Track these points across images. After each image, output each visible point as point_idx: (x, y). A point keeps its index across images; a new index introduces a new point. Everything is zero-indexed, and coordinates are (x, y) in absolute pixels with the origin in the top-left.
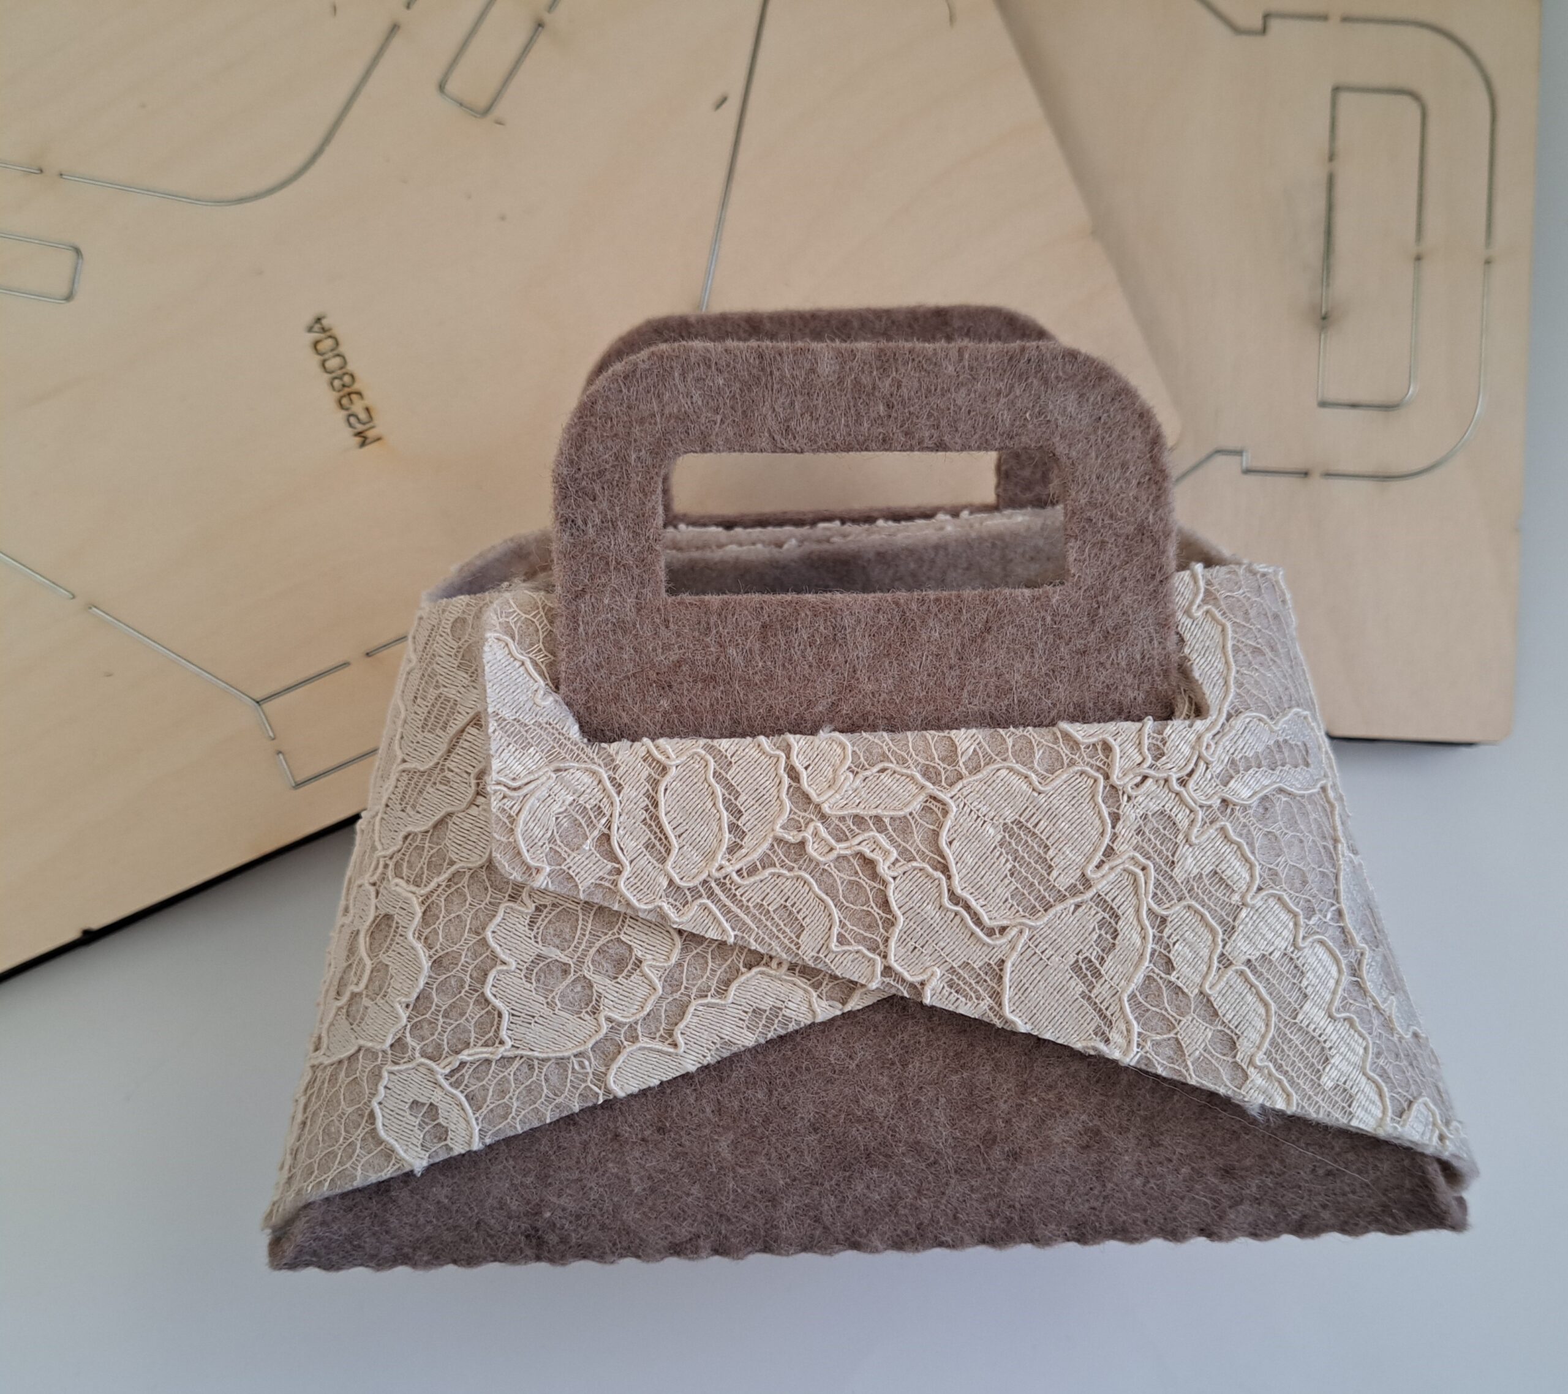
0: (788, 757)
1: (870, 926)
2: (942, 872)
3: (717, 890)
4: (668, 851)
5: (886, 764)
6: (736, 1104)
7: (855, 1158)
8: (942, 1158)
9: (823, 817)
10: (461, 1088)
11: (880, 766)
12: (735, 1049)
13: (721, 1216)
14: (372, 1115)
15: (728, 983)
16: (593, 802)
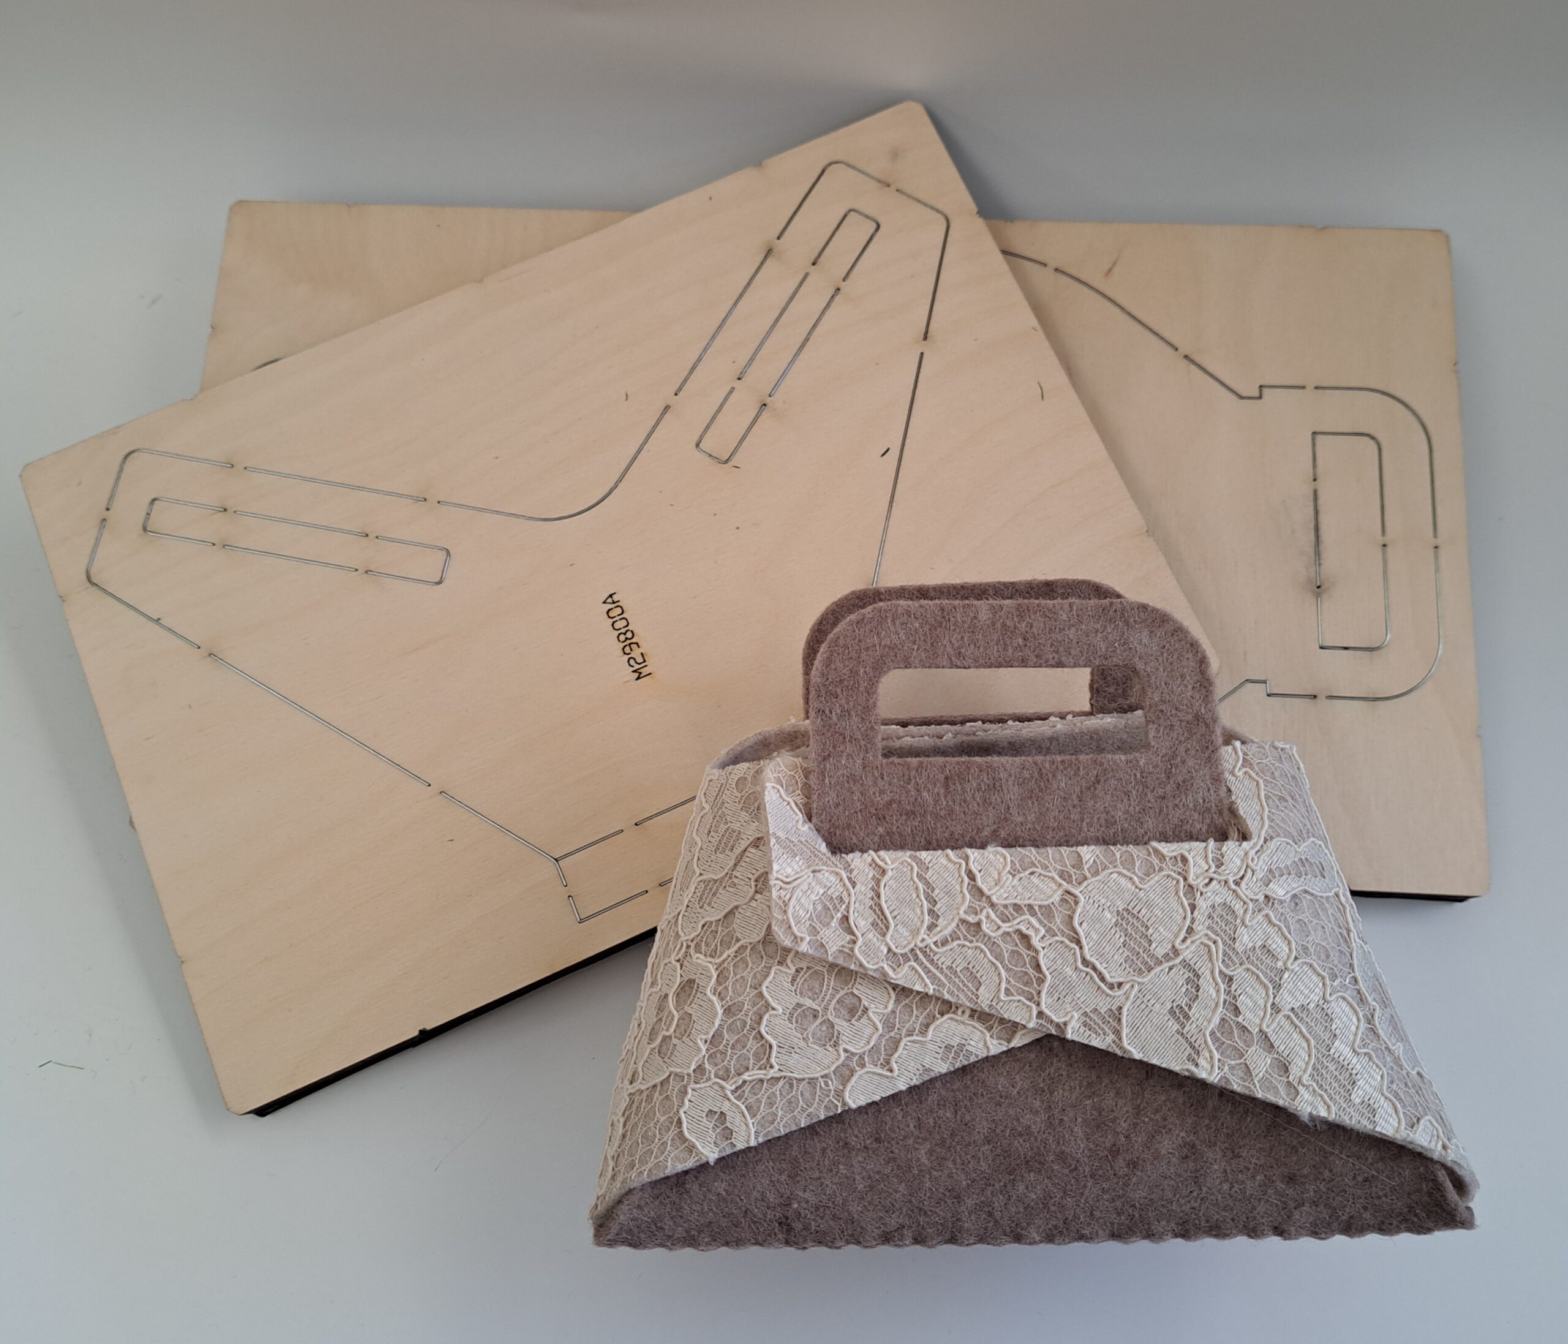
0: (967, 864)
1: (1027, 983)
2: (1077, 944)
3: (921, 956)
4: (887, 928)
5: (1034, 869)
6: (931, 1121)
7: (1017, 1165)
8: (1081, 1166)
9: (993, 905)
10: (743, 1100)
11: (1031, 870)
12: (933, 1075)
13: (921, 1209)
14: (680, 1122)
15: (927, 1026)
16: (837, 894)
